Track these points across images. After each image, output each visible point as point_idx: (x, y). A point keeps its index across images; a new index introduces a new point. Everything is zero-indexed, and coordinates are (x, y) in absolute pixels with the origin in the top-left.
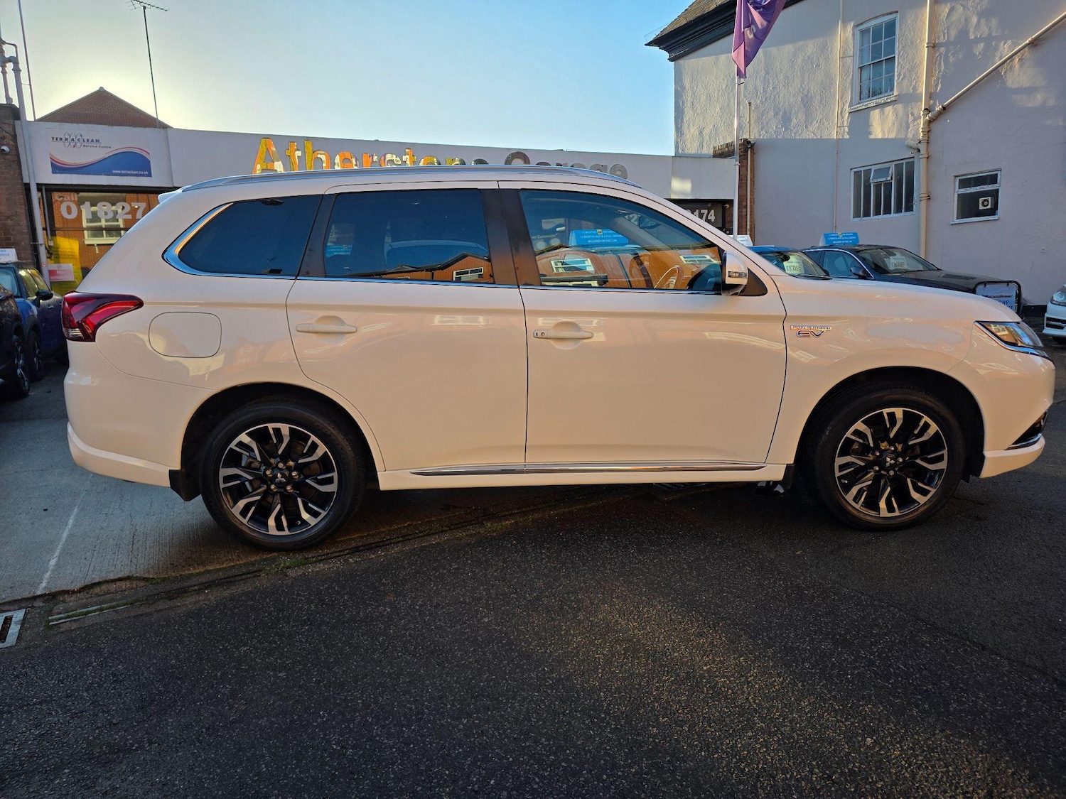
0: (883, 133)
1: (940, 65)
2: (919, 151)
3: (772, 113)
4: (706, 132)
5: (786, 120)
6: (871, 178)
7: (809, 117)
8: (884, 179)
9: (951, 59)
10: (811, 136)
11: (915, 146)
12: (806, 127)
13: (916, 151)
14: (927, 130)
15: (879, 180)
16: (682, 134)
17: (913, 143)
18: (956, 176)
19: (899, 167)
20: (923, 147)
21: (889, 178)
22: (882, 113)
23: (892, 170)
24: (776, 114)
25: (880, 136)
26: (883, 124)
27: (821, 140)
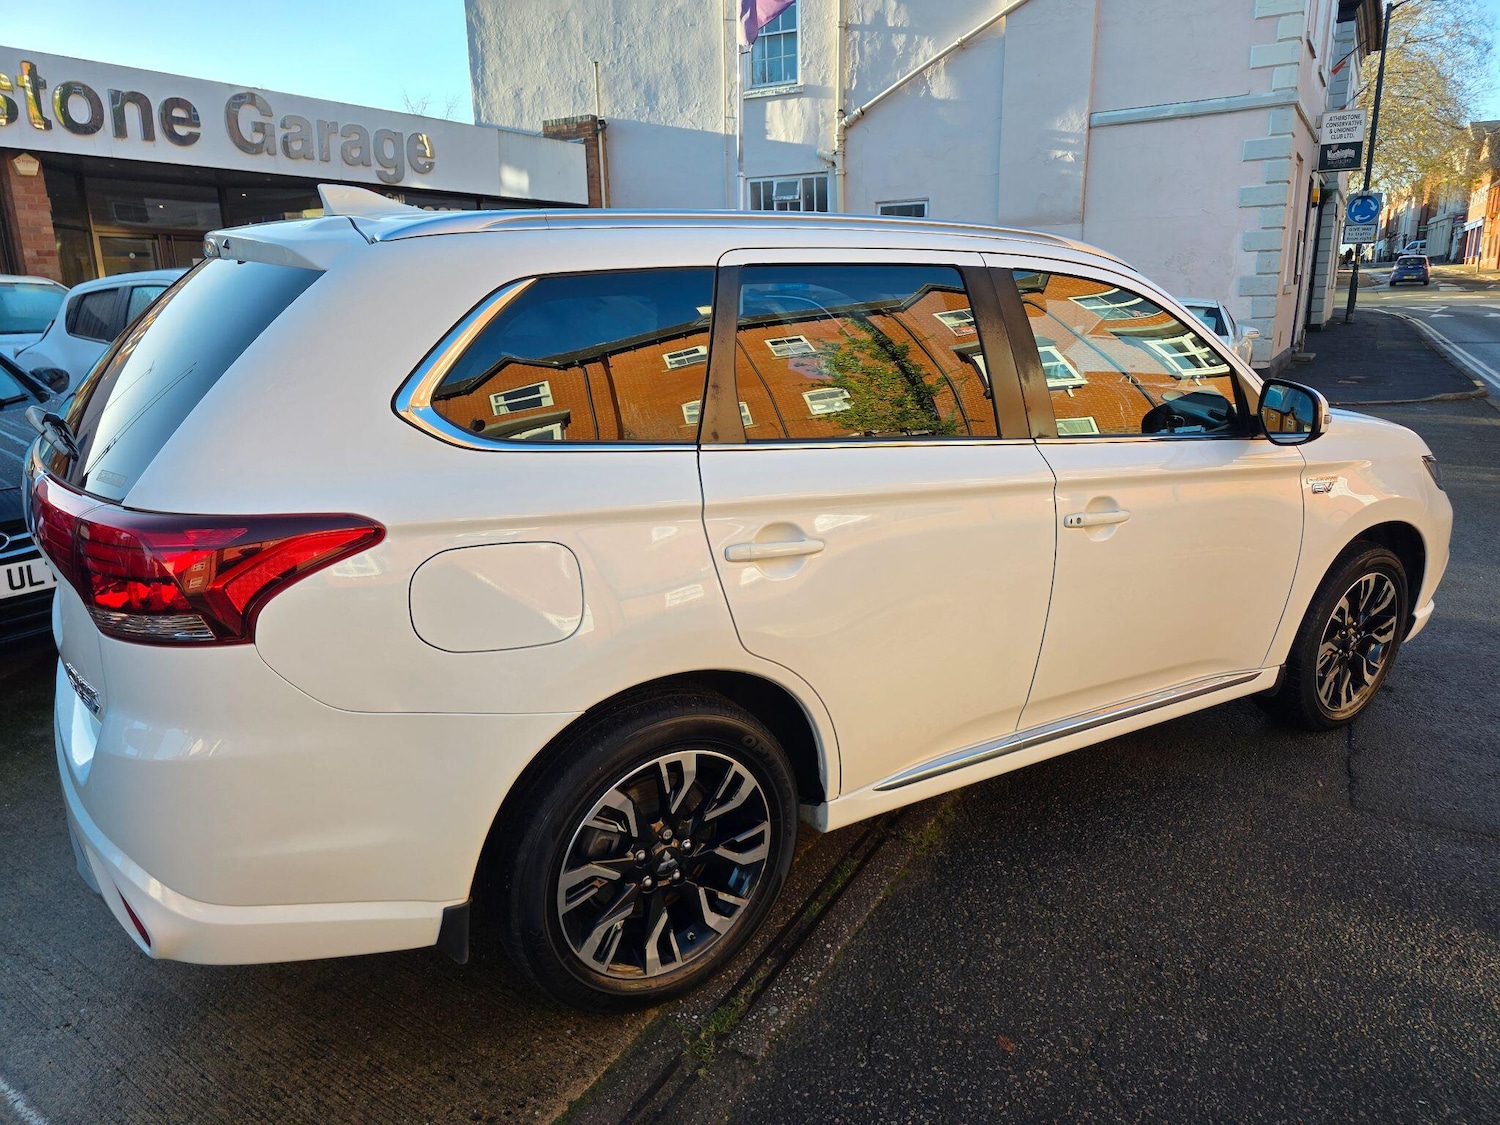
0: (787, 135)
1: (854, 54)
2: (834, 164)
3: (629, 83)
4: (526, 96)
5: (651, 97)
6: (774, 194)
7: (683, 98)
8: (791, 197)
9: (867, 49)
10: (689, 126)
11: (830, 159)
12: (681, 111)
13: (830, 165)
14: (842, 138)
15: (784, 198)
16: (485, 94)
17: (827, 153)
18: (877, 203)
19: (808, 183)
20: (838, 160)
21: (797, 197)
22: (784, 106)
23: (800, 187)
24: (636, 85)
25: (783, 139)
26: (785, 123)
27: (704, 133)
